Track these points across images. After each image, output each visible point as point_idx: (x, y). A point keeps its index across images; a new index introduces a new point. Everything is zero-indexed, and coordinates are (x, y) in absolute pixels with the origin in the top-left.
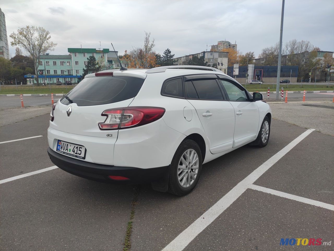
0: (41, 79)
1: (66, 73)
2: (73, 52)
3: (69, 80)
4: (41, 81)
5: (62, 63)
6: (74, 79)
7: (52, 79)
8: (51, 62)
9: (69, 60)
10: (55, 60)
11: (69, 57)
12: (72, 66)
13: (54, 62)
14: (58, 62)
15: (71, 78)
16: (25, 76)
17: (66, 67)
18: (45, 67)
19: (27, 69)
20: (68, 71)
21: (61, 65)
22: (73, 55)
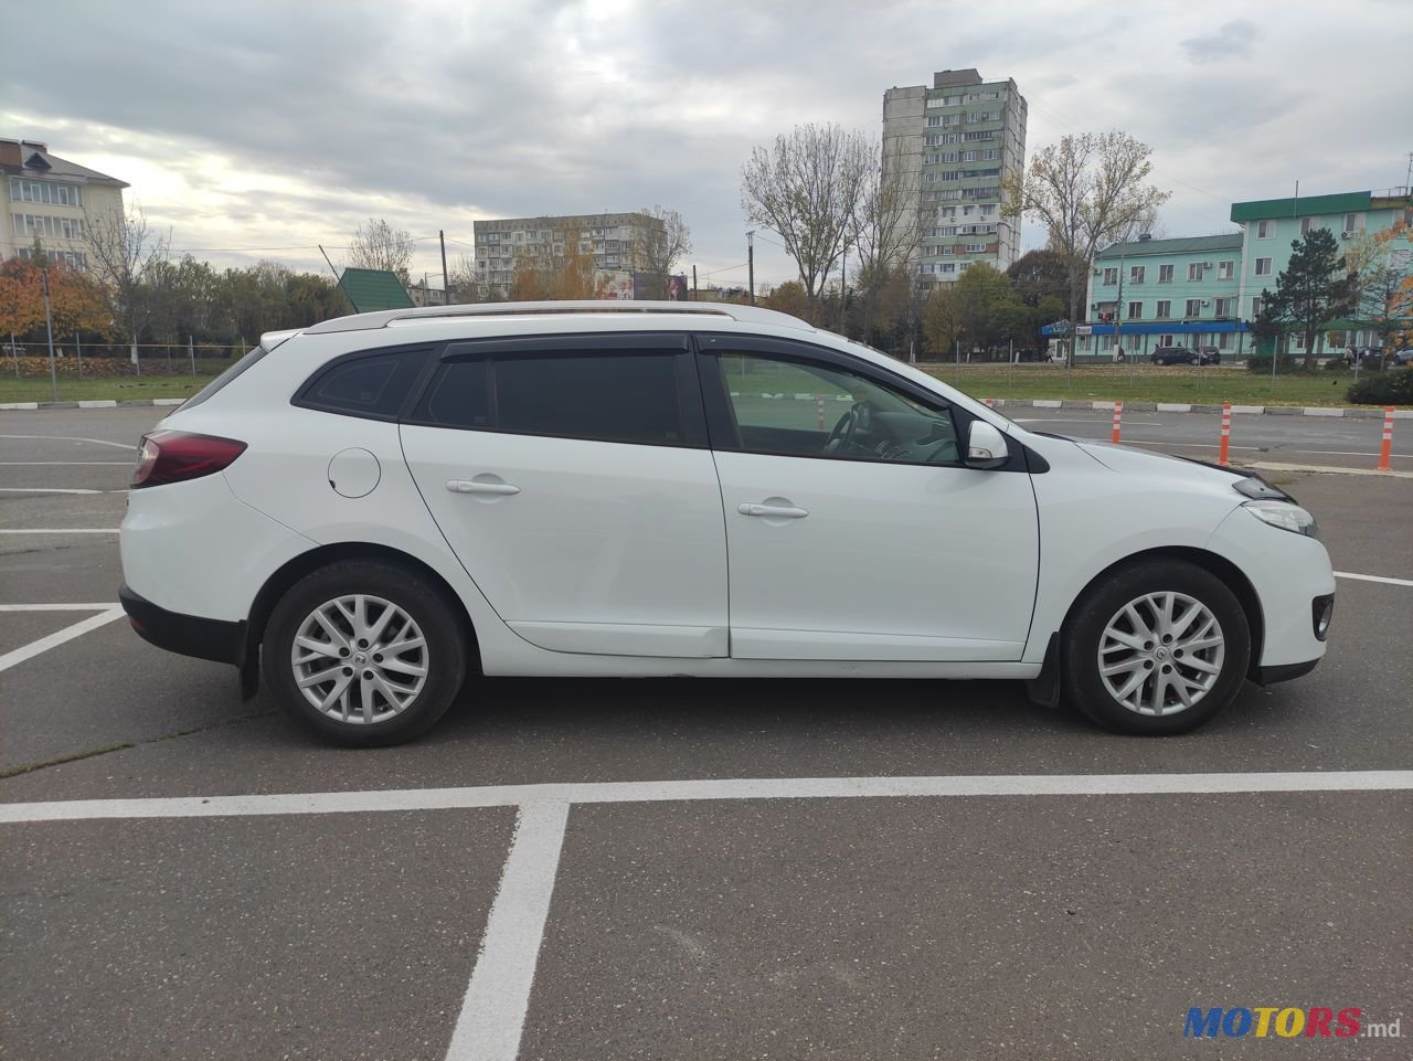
0: (1101, 339)
1: (1208, 314)
2: (1253, 221)
3: (1212, 343)
4: (1100, 347)
5: (1197, 273)
6: (1237, 337)
7: (1143, 339)
8: (1152, 269)
9: (1227, 258)
10: (1167, 262)
11: (1232, 245)
12: (1239, 281)
13: (1163, 267)
14: (1181, 266)
15: (1224, 335)
16: (1046, 329)
17: (1210, 289)
18: (1120, 293)
19: (1046, 302)
20: (1220, 302)
21: (1192, 276)
22: (1249, 232)
